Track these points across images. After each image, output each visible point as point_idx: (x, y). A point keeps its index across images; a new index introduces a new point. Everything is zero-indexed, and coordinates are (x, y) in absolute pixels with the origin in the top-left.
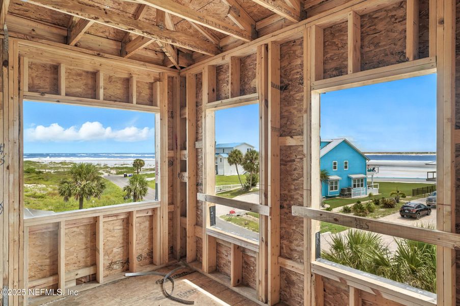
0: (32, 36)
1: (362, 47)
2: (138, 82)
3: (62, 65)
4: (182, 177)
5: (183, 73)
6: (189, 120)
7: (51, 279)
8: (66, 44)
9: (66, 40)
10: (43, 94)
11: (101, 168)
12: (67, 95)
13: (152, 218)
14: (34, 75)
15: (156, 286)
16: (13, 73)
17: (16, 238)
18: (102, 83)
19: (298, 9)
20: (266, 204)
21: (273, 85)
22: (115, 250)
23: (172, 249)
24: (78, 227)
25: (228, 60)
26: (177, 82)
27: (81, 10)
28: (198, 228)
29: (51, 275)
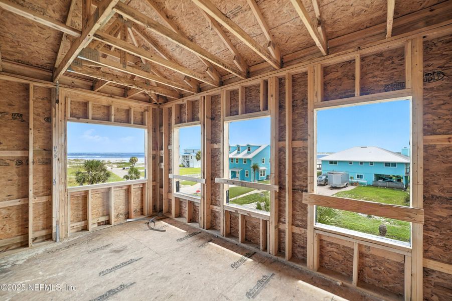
0: (72, 86)
1: (246, 102)
2: (134, 111)
3: (90, 102)
4: (160, 166)
5: (161, 107)
6: (165, 134)
7: (83, 222)
8: (92, 90)
9: (92, 88)
10: (79, 118)
11: (106, 163)
12: (92, 119)
13: (142, 189)
14: (73, 107)
15: (145, 225)
16: (62, 107)
17: (64, 199)
18: (113, 112)
19: (218, 81)
20: (204, 178)
21: (207, 118)
22: (121, 207)
23: (154, 207)
24: (98, 194)
25: (185, 101)
26: (158, 112)
27: (104, 76)
28: (170, 194)
29: (83, 220)
